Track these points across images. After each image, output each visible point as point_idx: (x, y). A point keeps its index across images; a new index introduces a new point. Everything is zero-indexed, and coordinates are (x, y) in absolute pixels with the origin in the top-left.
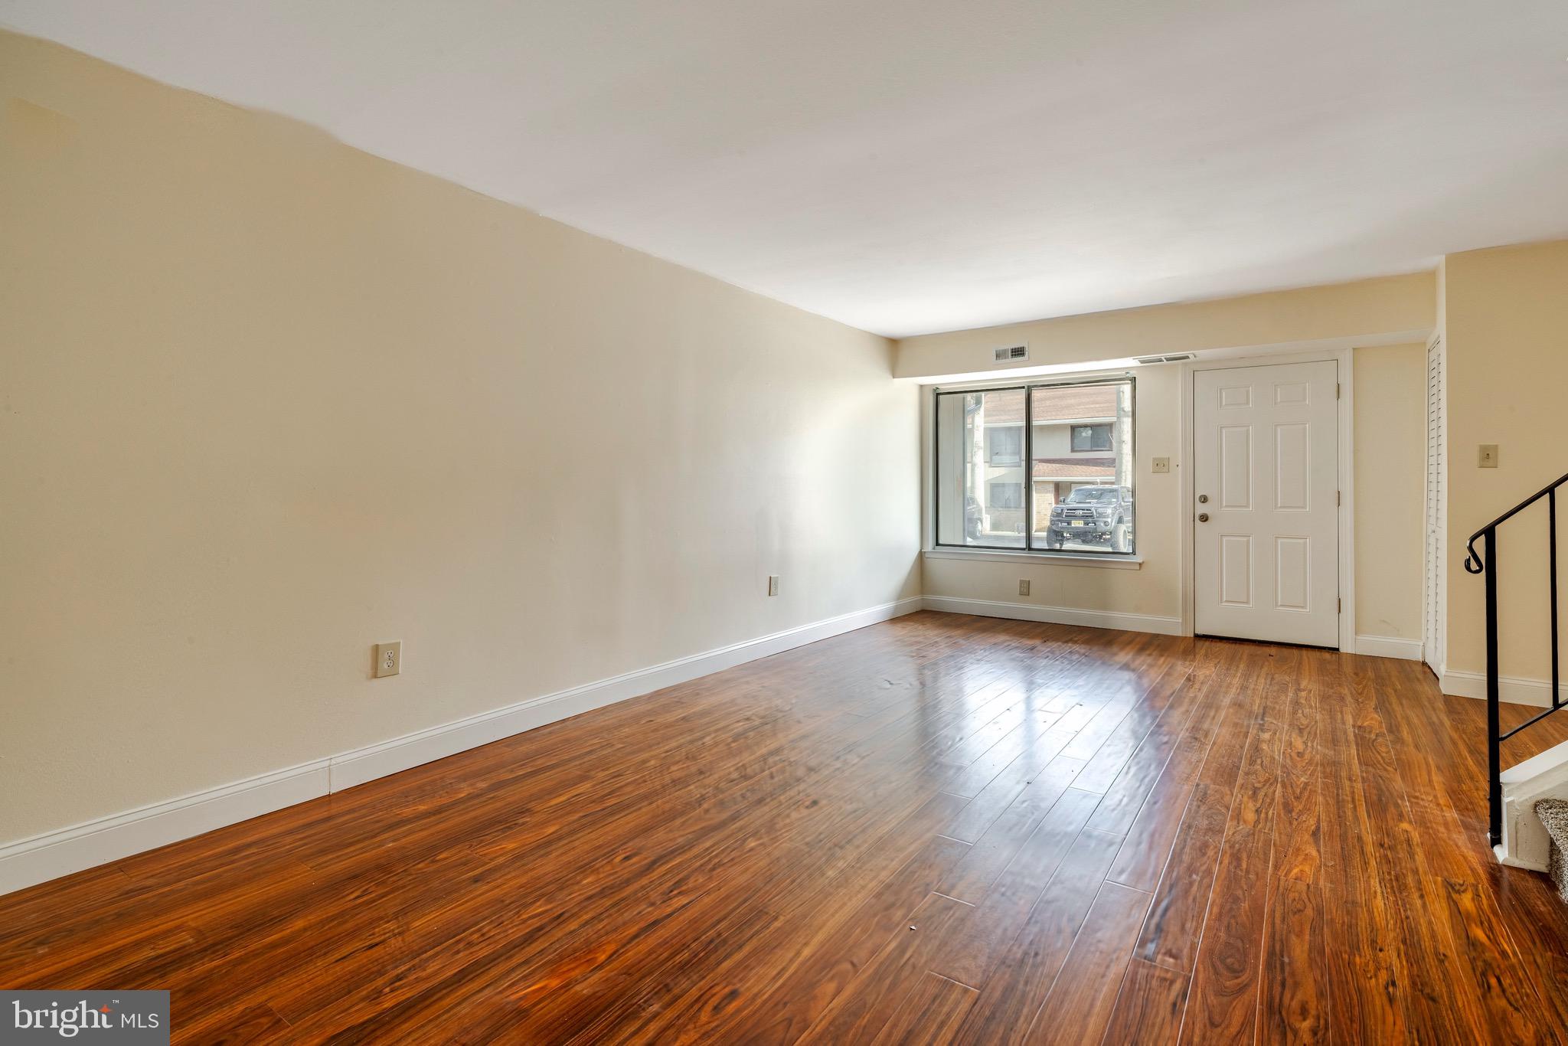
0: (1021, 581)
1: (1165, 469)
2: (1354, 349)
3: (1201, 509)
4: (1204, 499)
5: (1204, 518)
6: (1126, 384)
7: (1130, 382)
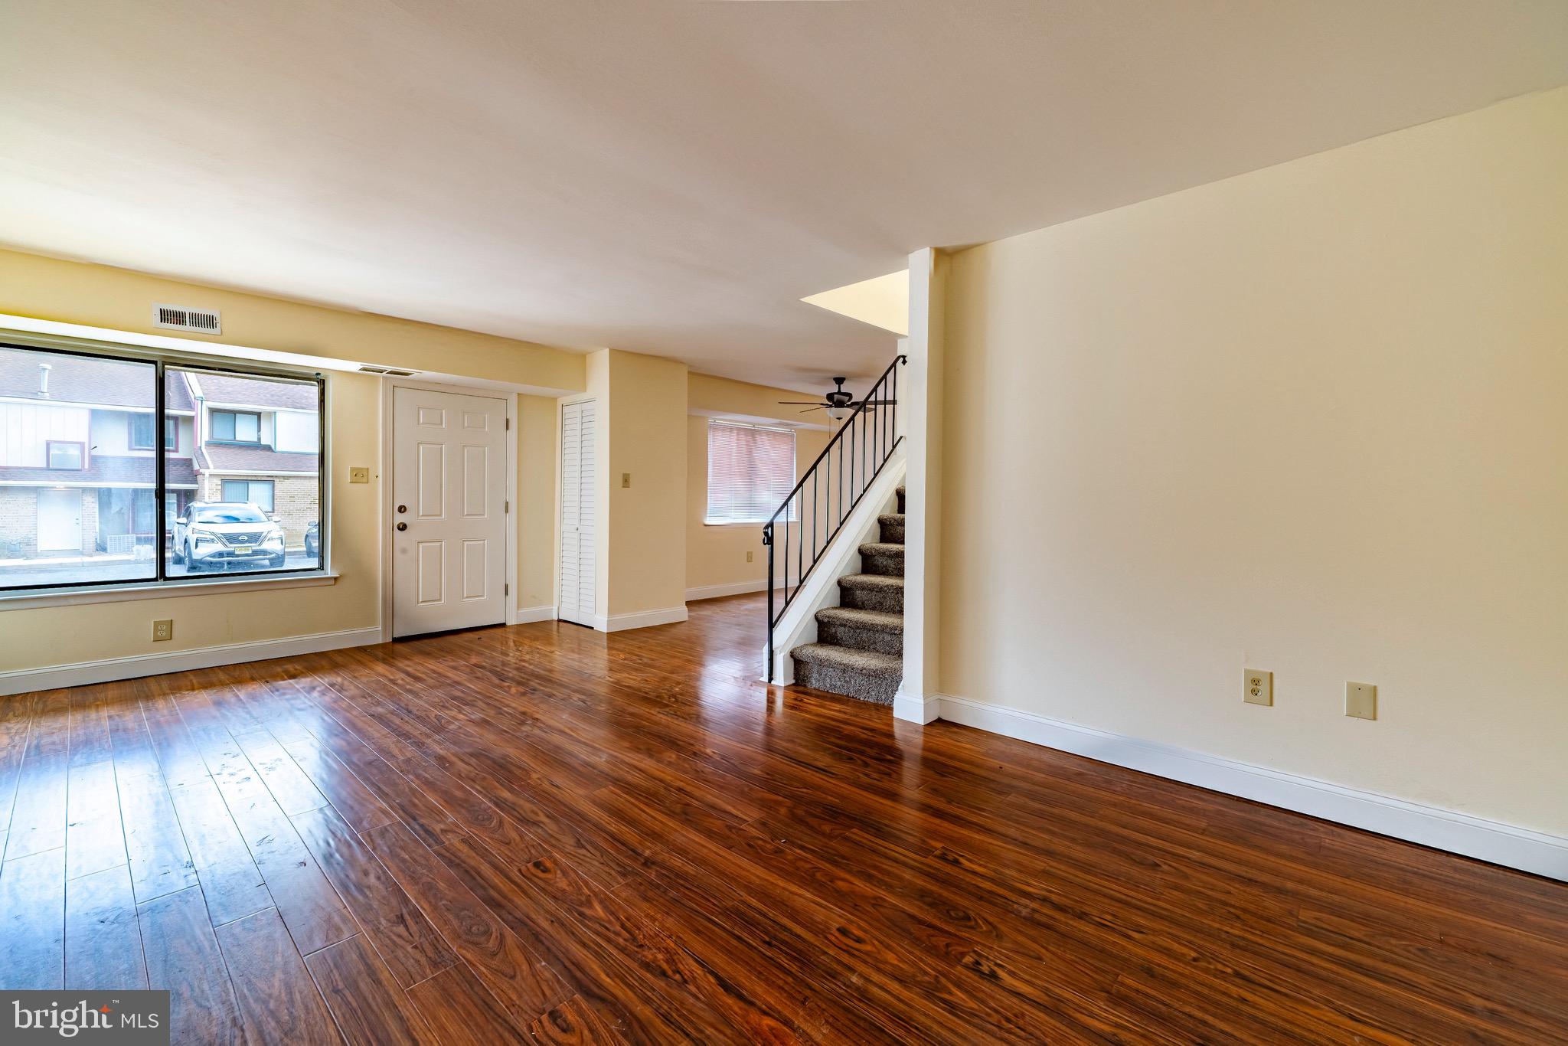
0: (155, 622)
1: (365, 480)
2: (519, 394)
3: (400, 518)
4: (402, 509)
5: (403, 527)
6: (312, 385)
7: (316, 383)
